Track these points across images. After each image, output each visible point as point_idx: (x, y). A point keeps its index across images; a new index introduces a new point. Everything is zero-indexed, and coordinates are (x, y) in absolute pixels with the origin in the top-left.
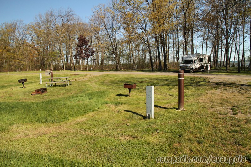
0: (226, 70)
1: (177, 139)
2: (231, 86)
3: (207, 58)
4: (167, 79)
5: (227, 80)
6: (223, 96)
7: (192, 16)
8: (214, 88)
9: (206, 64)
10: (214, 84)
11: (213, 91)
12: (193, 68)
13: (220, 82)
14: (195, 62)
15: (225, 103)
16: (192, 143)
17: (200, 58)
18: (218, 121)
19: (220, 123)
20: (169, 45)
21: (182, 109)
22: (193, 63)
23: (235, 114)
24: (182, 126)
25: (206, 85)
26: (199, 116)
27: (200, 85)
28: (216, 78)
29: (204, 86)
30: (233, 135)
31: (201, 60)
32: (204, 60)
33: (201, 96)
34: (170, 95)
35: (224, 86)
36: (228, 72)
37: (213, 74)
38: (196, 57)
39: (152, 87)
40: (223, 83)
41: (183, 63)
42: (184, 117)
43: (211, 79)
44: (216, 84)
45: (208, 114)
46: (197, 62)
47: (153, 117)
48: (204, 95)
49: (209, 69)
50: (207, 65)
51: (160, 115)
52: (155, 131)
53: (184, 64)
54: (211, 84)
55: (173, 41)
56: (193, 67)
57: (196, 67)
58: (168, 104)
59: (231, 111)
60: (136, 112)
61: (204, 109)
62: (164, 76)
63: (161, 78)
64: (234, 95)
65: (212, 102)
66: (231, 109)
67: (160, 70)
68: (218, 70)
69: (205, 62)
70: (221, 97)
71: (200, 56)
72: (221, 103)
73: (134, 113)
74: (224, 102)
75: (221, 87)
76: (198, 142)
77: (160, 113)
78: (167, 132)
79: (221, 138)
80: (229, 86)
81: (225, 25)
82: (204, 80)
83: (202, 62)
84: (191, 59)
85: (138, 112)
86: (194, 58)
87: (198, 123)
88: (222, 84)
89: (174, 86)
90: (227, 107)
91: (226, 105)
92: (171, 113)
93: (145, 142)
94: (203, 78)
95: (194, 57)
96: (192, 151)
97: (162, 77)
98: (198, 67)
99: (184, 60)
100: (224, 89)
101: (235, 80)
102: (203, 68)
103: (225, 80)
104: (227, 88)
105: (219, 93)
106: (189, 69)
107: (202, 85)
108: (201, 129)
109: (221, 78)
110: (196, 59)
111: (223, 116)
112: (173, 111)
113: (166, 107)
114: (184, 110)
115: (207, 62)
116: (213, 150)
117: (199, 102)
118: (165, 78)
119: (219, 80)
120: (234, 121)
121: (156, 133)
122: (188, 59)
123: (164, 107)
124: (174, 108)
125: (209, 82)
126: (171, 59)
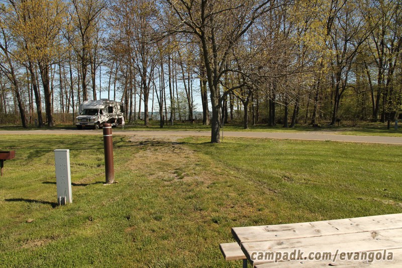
0: (145, 124)
1: (125, 221)
2: (161, 145)
3: (119, 107)
4: (61, 140)
5: (152, 138)
6: (157, 158)
7: (93, 41)
8: (141, 149)
9: (118, 115)
10: (138, 143)
11: (141, 153)
12: (99, 122)
13: (144, 140)
14: (101, 113)
15: (165, 167)
16: (149, 221)
17: (109, 107)
18: (167, 189)
19: (171, 191)
20: (52, 83)
21: (112, 182)
22: (99, 113)
23: (182, 179)
24: (124, 205)
25: (128, 146)
26: (141, 187)
27: (119, 147)
28: (137, 136)
29: (126, 148)
30: (190, 202)
31: (110, 110)
32: (114, 110)
33: (129, 162)
34: (79, 165)
35: (153, 145)
36: (147, 127)
37: (130, 131)
38: (103, 105)
39: (66, 151)
40: (149, 141)
41: (82, 115)
42: (121, 192)
43: (131, 137)
44: (141, 143)
45: (151, 183)
46: (104, 113)
47: (71, 201)
48: (132, 160)
49: (123, 123)
50: (120, 117)
51: (79, 196)
52: (87, 220)
53: (85, 116)
54: (134, 144)
55: (60, 77)
56: (100, 120)
57: (104, 120)
58: (85, 178)
59: (176, 175)
60: (32, 199)
61: (143, 178)
62: (53, 136)
63: (48, 138)
64: (170, 156)
65: (147, 167)
66: (174, 173)
67: (40, 126)
68: (133, 124)
69: (116, 113)
70: (156, 160)
71: (108, 103)
72: (160, 168)
73: (30, 201)
74: (163, 166)
75: (149, 147)
76: (156, 219)
77: (78, 193)
78: (107, 217)
79: (180, 208)
80: (159, 146)
81: (142, 62)
82: (121, 139)
83: (112, 112)
84: (95, 108)
85: (37, 198)
86: (101, 106)
87: (143, 195)
88: (148, 144)
89: (79, 151)
90: (169, 171)
91: (166, 169)
92: (98, 190)
93: (78, 239)
94: (119, 136)
95: (100, 104)
96: (154, 231)
97: (50, 137)
98: (107, 120)
99: (84, 110)
100: (155, 150)
101: (162, 137)
102: (114, 122)
103: (150, 137)
104: (157, 148)
105: (150, 156)
106: (93, 124)
107: (122, 146)
108: (152, 202)
109: (144, 136)
110: (103, 107)
111: (169, 182)
112: (98, 186)
113: (83, 182)
114: (116, 183)
115: (119, 112)
116: (178, 223)
117: (130, 170)
118: (56, 138)
119: (143, 137)
120: (184, 186)
121: (90, 222)
122: (91, 107)
123: (80, 183)
124: (100, 182)
125: (130, 141)
126: (56, 107)
